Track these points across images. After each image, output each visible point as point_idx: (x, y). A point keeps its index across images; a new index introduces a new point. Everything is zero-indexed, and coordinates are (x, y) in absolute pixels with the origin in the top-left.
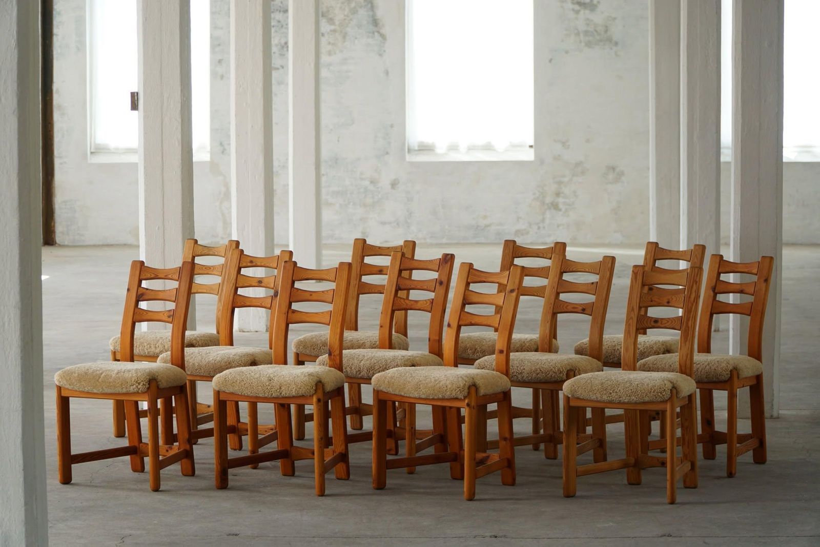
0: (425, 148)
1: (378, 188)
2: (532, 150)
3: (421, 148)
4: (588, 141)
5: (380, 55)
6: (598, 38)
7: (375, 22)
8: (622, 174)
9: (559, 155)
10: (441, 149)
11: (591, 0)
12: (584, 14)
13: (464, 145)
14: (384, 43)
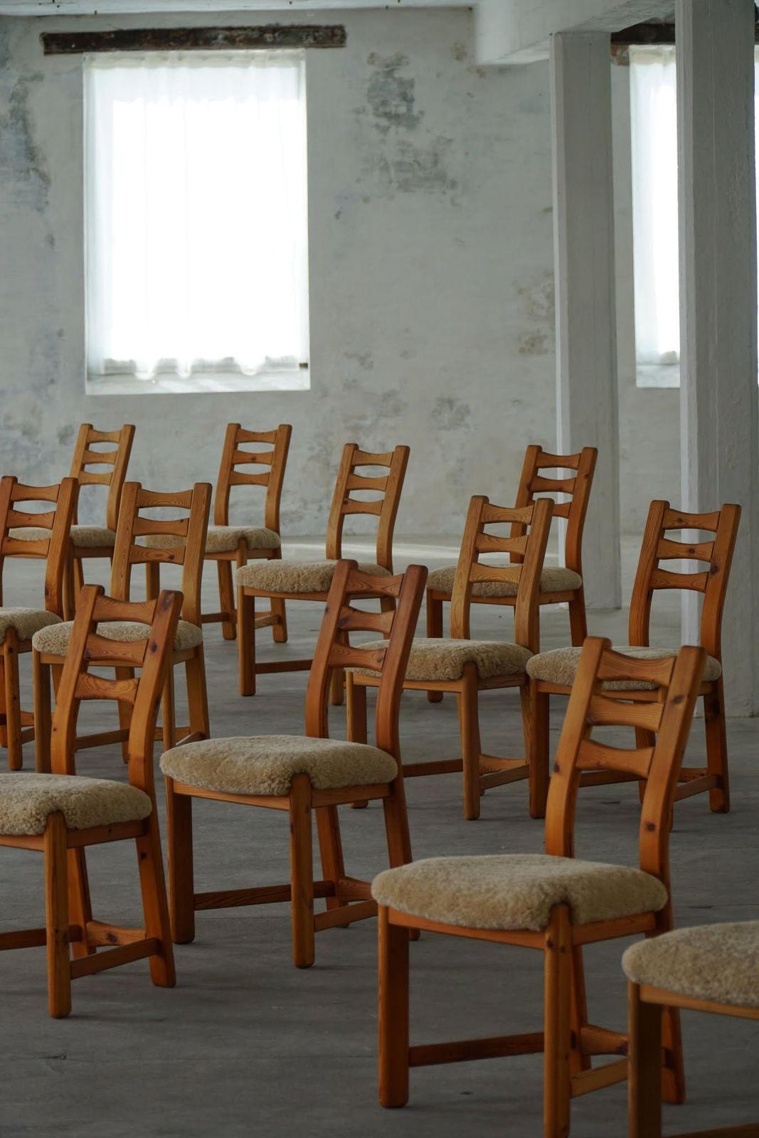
0: (121, 371)
1: (37, 443)
2: (306, 374)
3: (109, 372)
4: (405, 355)
5: (40, 210)
6: (421, 174)
7: (31, 153)
8: (466, 411)
9: (354, 381)
10: (146, 370)
11: (409, 110)
12: (397, 133)
13: (185, 363)
14: (46, 188)
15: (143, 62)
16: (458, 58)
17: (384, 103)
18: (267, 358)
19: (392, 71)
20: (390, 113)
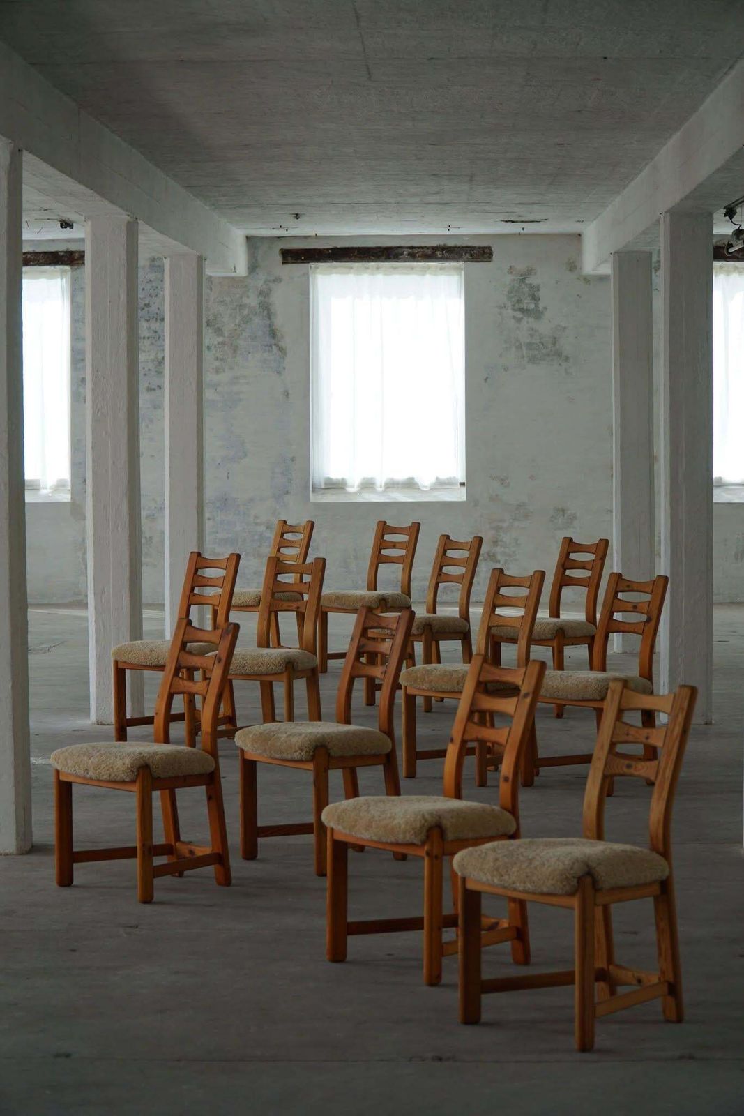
0: (336, 486)
2: (464, 490)
3: (327, 487)
4: (532, 478)
5: (279, 373)
6: (544, 351)
7: (273, 333)
8: (574, 517)
9: (497, 495)
10: (354, 484)
11: (537, 306)
12: (528, 322)
13: (380, 481)
14: (284, 358)
15: (352, 271)
16: (570, 270)
17: (519, 301)
18: (437, 478)
19: (524, 279)
20: (523, 309)
